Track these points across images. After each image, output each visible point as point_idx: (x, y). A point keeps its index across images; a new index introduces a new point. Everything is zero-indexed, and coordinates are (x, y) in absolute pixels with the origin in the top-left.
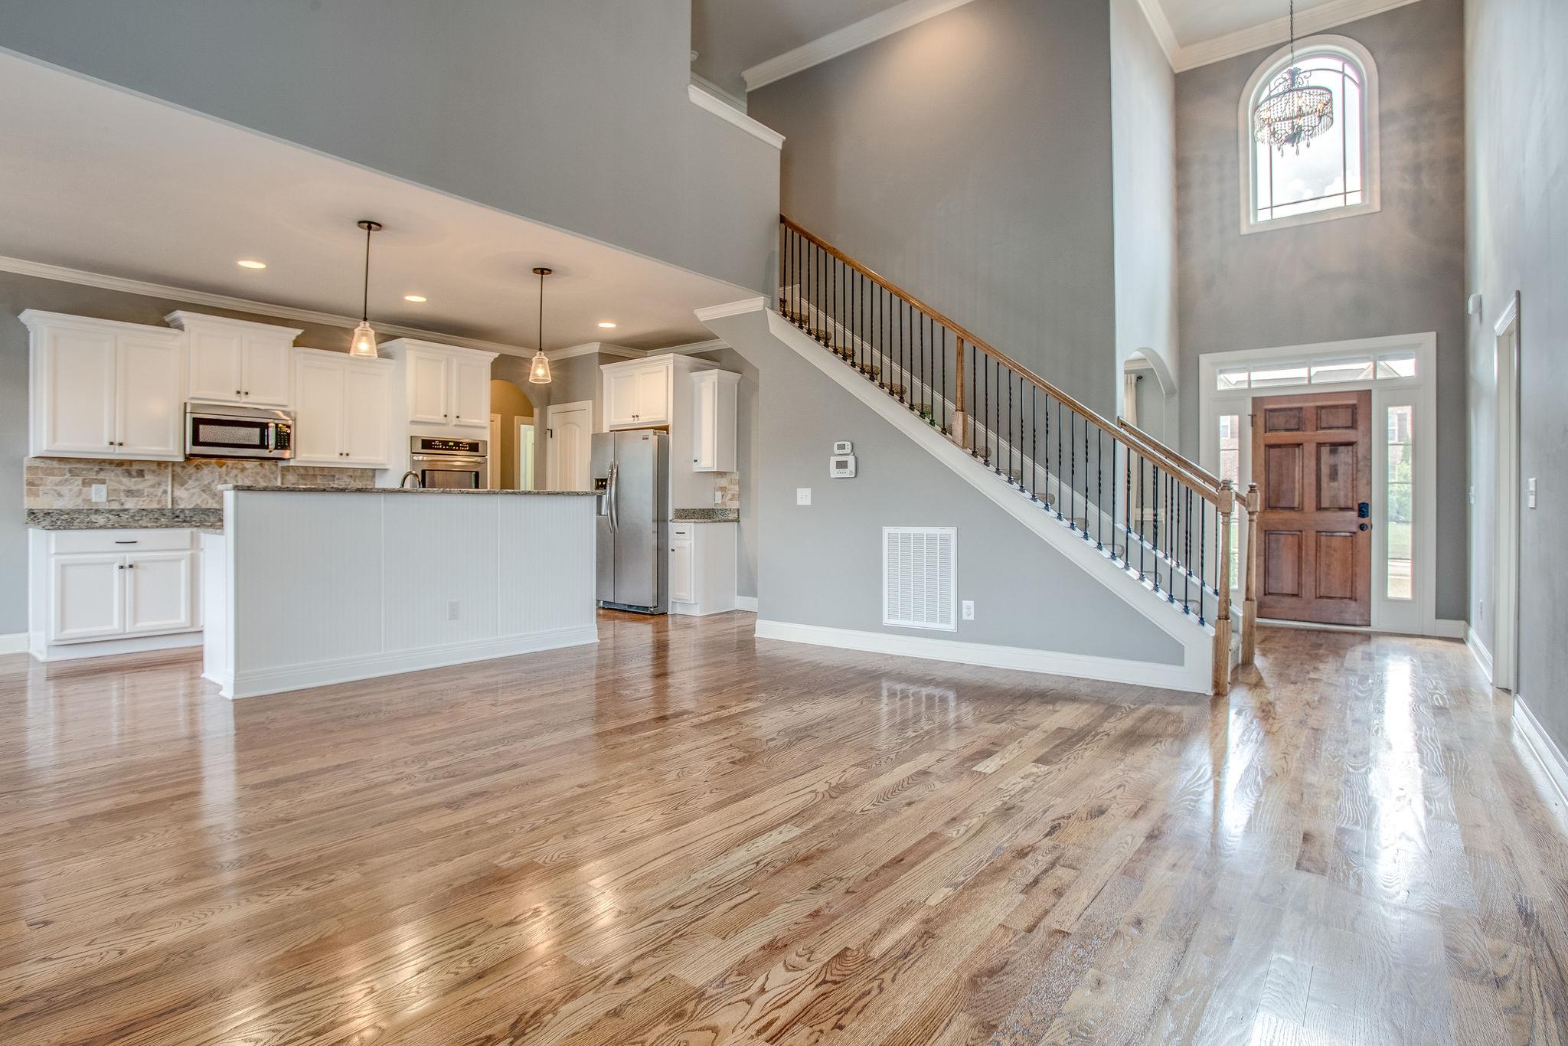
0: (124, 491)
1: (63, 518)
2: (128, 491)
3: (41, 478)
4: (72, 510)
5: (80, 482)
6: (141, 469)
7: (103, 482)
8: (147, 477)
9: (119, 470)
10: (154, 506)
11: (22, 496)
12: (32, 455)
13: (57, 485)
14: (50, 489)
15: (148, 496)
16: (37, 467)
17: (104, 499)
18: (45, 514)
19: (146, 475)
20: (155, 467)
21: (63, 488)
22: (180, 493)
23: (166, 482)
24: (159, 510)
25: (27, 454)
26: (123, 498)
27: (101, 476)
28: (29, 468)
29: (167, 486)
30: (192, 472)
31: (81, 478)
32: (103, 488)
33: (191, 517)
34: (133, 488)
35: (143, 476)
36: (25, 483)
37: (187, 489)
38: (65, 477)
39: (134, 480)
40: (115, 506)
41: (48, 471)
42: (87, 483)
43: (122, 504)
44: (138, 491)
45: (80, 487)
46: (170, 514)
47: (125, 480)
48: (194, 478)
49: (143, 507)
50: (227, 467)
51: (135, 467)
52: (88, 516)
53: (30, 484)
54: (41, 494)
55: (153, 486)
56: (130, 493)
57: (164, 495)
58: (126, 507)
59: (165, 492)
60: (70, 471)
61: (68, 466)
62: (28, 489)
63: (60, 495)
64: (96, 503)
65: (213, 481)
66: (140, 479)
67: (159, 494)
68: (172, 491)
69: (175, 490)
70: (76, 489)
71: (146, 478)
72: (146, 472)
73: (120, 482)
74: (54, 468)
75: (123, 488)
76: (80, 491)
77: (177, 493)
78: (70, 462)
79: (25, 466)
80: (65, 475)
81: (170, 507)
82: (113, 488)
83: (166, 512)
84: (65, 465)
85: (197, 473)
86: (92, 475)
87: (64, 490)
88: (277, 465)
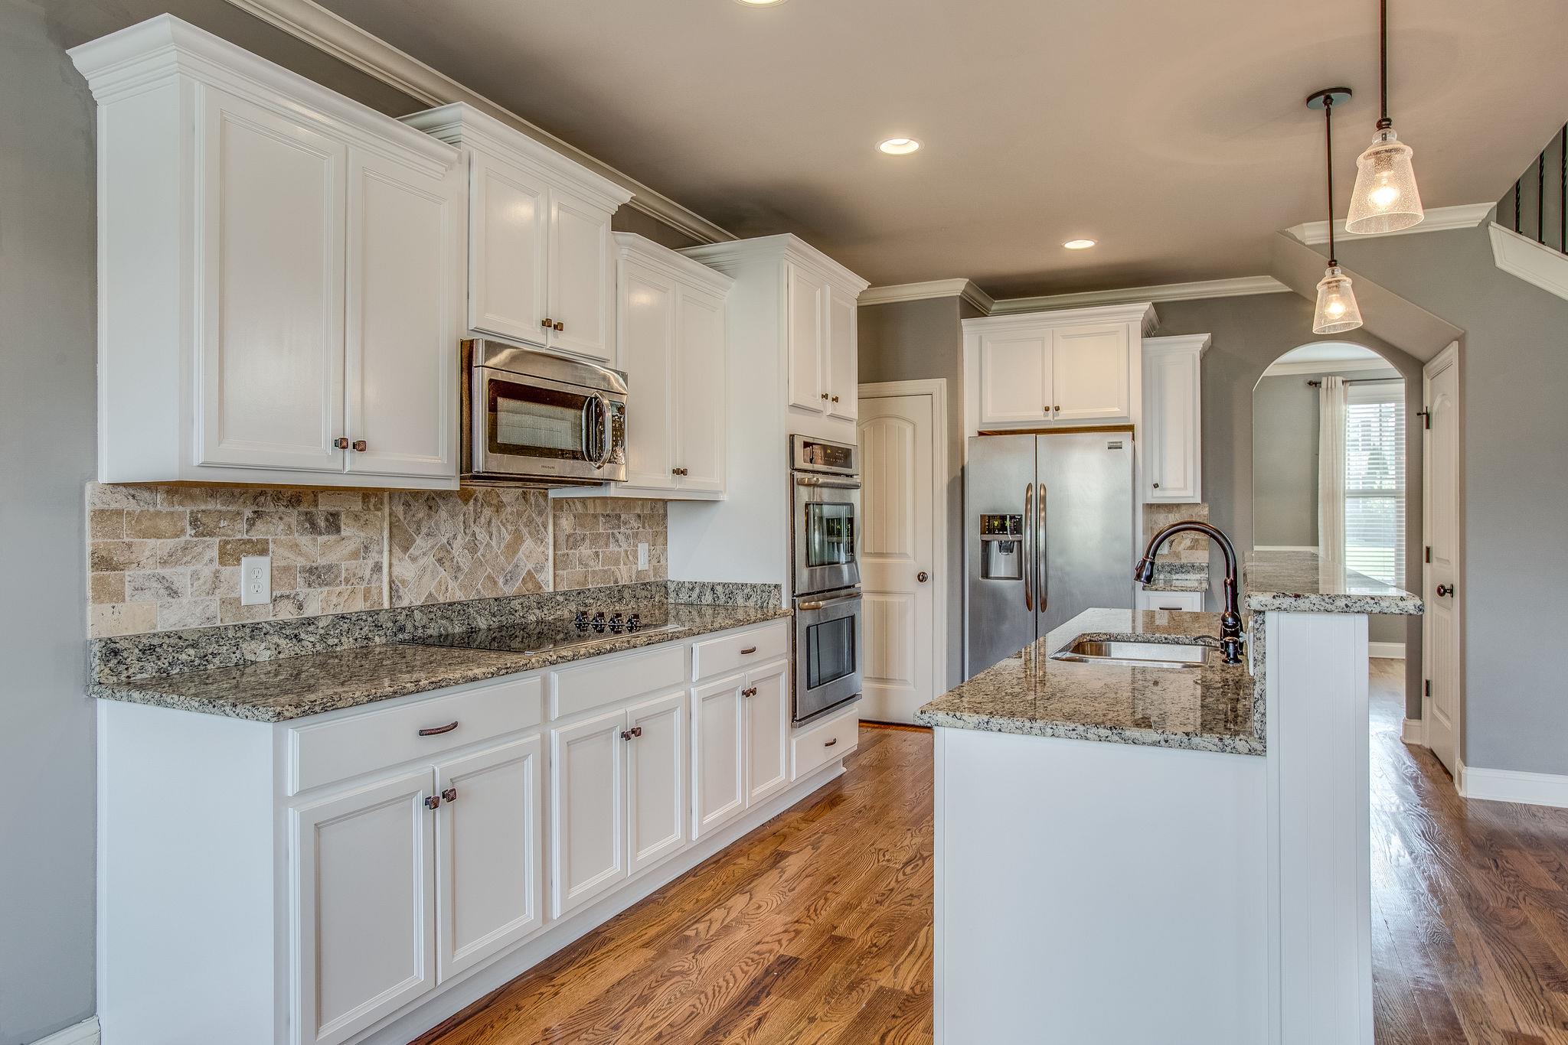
0: (303, 570)
1: (183, 657)
2: (311, 571)
3: (129, 546)
4: (204, 634)
5: (215, 553)
6: (332, 509)
7: (261, 549)
8: (345, 531)
9: (293, 517)
10: (359, 605)
11: (83, 601)
12: (105, 476)
13: (164, 563)
14: (149, 577)
15: (347, 581)
16: (119, 513)
17: (265, 597)
18: (143, 652)
19: (343, 527)
20: (357, 506)
21: (180, 569)
22: (405, 569)
23: (379, 543)
24: (369, 613)
25: (94, 476)
26: (302, 590)
27: (260, 532)
28: (100, 515)
29: (381, 552)
30: (421, 515)
31: (217, 540)
32: (264, 561)
33: (424, 627)
34: (321, 562)
35: (338, 530)
36: (88, 562)
37: (414, 559)
38: (183, 539)
39: (321, 539)
40: (287, 613)
41: (145, 523)
42: (230, 555)
43: (300, 607)
44: (330, 568)
45: (216, 565)
46: (390, 624)
47: (305, 540)
48: (424, 530)
49: (339, 611)
50: (476, 500)
51: (324, 506)
52: (237, 645)
53: (103, 563)
54: (128, 590)
55: (355, 555)
56: (316, 575)
57: (375, 577)
58: (310, 611)
59: (377, 568)
60: (195, 522)
61: (186, 509)
62: (96, 581)
63: (173, 593)
64: (249, 607)
65: (455, 537)
66: (333, 538)
67: (368, 573)
68: (390, 565)
69: (395, 562)
70: (206, 572)
71: (343, 533)
72: (343, 517)
73: (295, 547)
74: (158, 514)
75: (301, 562)
76: (216, 575)
77: (397, 570)
78: (192, 498)
79: (88, 508)
80: (183, 531)
81: (386, 605)
82: (283, 563)
83: (383, 618)
84: (181, 504)
85: (430, 517)
86: (239, 532)
87: (180, 575)
88: (546, 496)
